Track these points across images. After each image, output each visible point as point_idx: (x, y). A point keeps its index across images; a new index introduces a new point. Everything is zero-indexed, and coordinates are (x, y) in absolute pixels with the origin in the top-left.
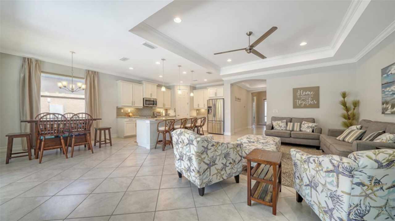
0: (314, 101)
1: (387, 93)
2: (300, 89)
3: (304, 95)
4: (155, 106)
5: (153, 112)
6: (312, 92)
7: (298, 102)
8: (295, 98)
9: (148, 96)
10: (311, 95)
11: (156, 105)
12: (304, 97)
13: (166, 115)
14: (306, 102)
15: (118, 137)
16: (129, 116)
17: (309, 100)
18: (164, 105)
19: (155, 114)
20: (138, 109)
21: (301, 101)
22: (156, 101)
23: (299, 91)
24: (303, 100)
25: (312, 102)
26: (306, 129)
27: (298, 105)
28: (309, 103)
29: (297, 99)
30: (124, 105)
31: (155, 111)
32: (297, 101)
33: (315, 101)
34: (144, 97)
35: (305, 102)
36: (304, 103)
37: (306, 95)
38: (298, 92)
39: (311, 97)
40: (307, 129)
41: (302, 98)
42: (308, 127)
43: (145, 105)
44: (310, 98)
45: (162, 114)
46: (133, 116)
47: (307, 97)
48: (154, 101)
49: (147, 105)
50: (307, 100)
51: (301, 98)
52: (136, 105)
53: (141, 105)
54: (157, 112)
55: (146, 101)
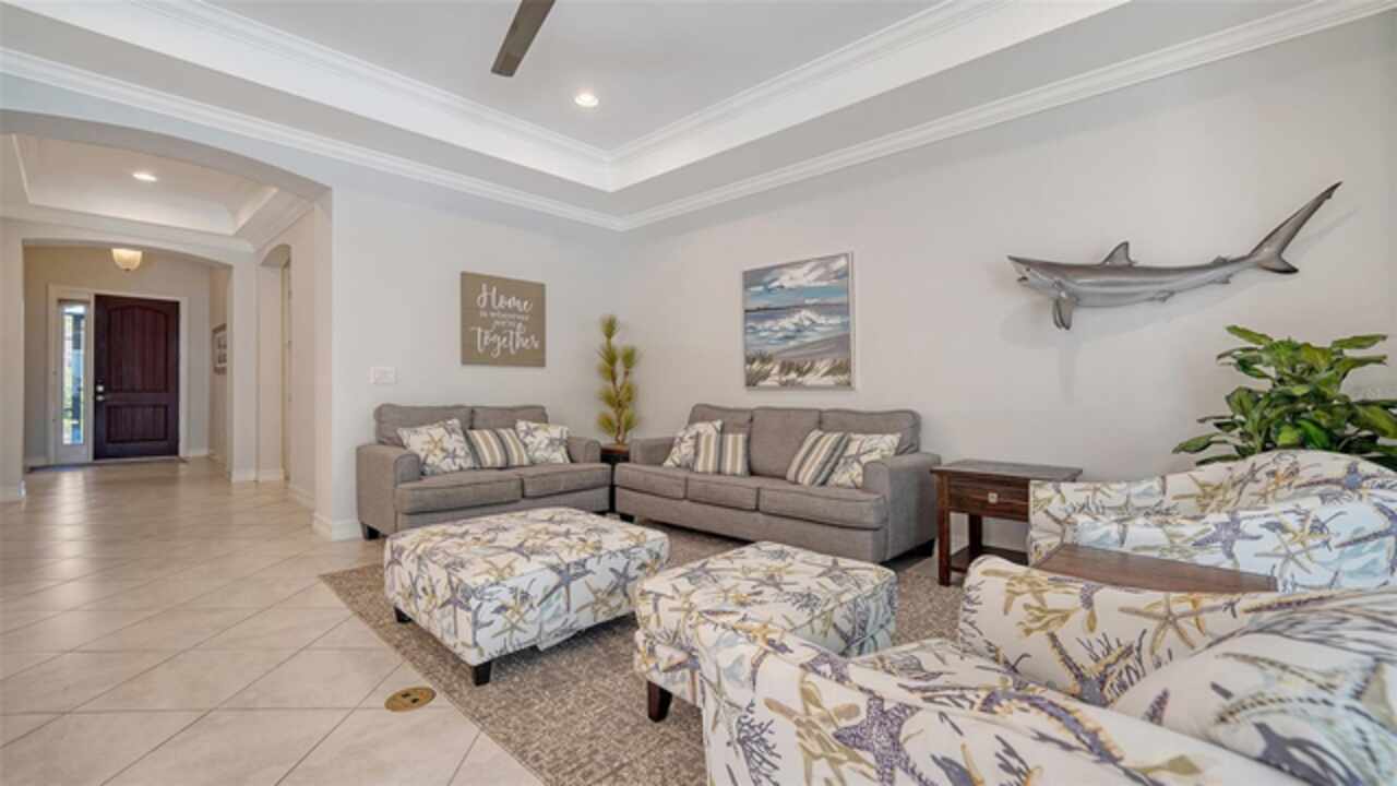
0: (533, 337)
1: (763, 334)
2: (491, 280)
3: (502, 311)
6: (526, 303)
7: (483, 335)
8: (471, 315)
10: (523, 313)
12: (503, 319)
14: (508, 340)
17: (518, 334)
21: (492, 335)
23: (484, 286)
24: (499, 331)
25: (527, 341)
26: (550, 449)
27: (480, 350)
28: (517, 345)
29: (477, 326)
32: (479, 330)
33: (536, 339)
35: (505, 339)
36: (501, 342)
37: (506, 310)
38: (481, 292)
39: (524, 323)
40: (554, 451)
41: (497, 323)
42: (552, 442)
44: (520, 325)
47: (511, 320)
50: (512, 333)
51: (492, 320)
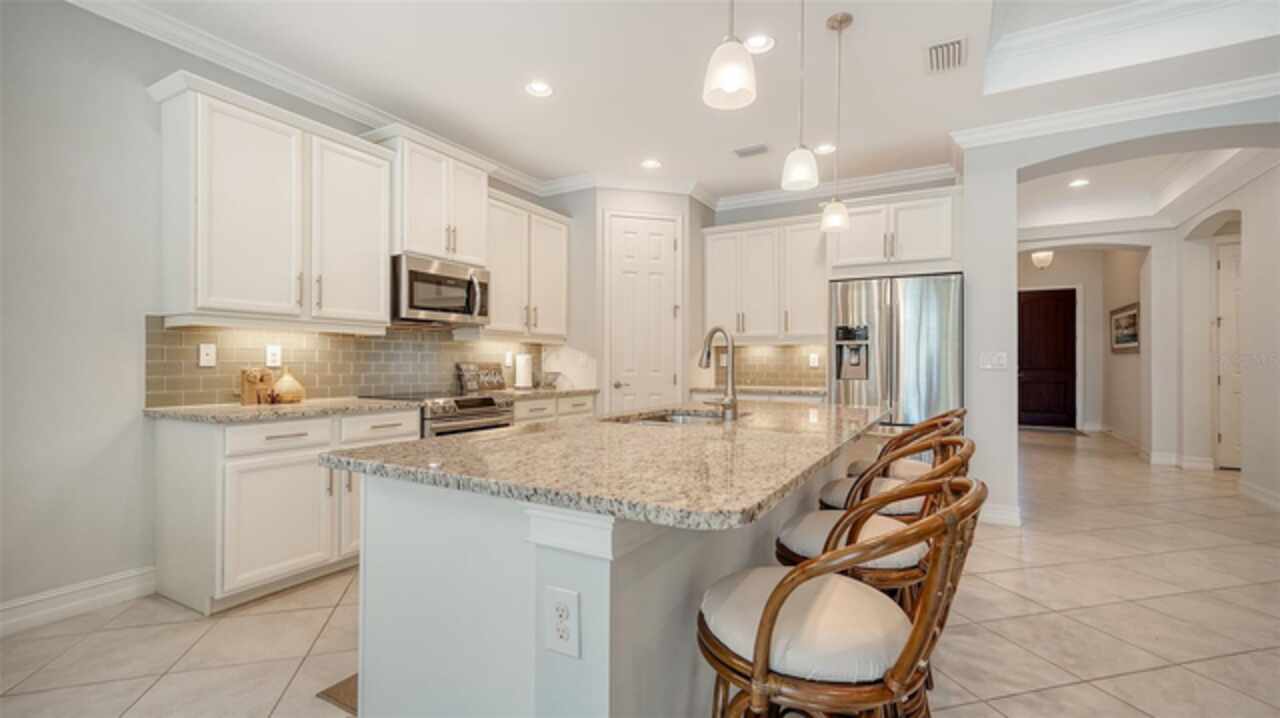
4: (477, 318)
5: (458, 367)
9: (428, 246)
11: (484, 312)
13: (536, 385)
15: (157, 596)
16: (274, 399)
18: (530, 316)
19: (467, 375)
20: (354, 345)
22: (484, 287)
30: (214, 302)
31: (470, 356)
34: (397, 252)
43: (404, 312)
45: (514, 378)
46: (311, 394)
48: (470, 283)
49: (422, 315)
52: (329, 311)
53: (375, 312)
54: (482, 367)
55: (415, 276)
